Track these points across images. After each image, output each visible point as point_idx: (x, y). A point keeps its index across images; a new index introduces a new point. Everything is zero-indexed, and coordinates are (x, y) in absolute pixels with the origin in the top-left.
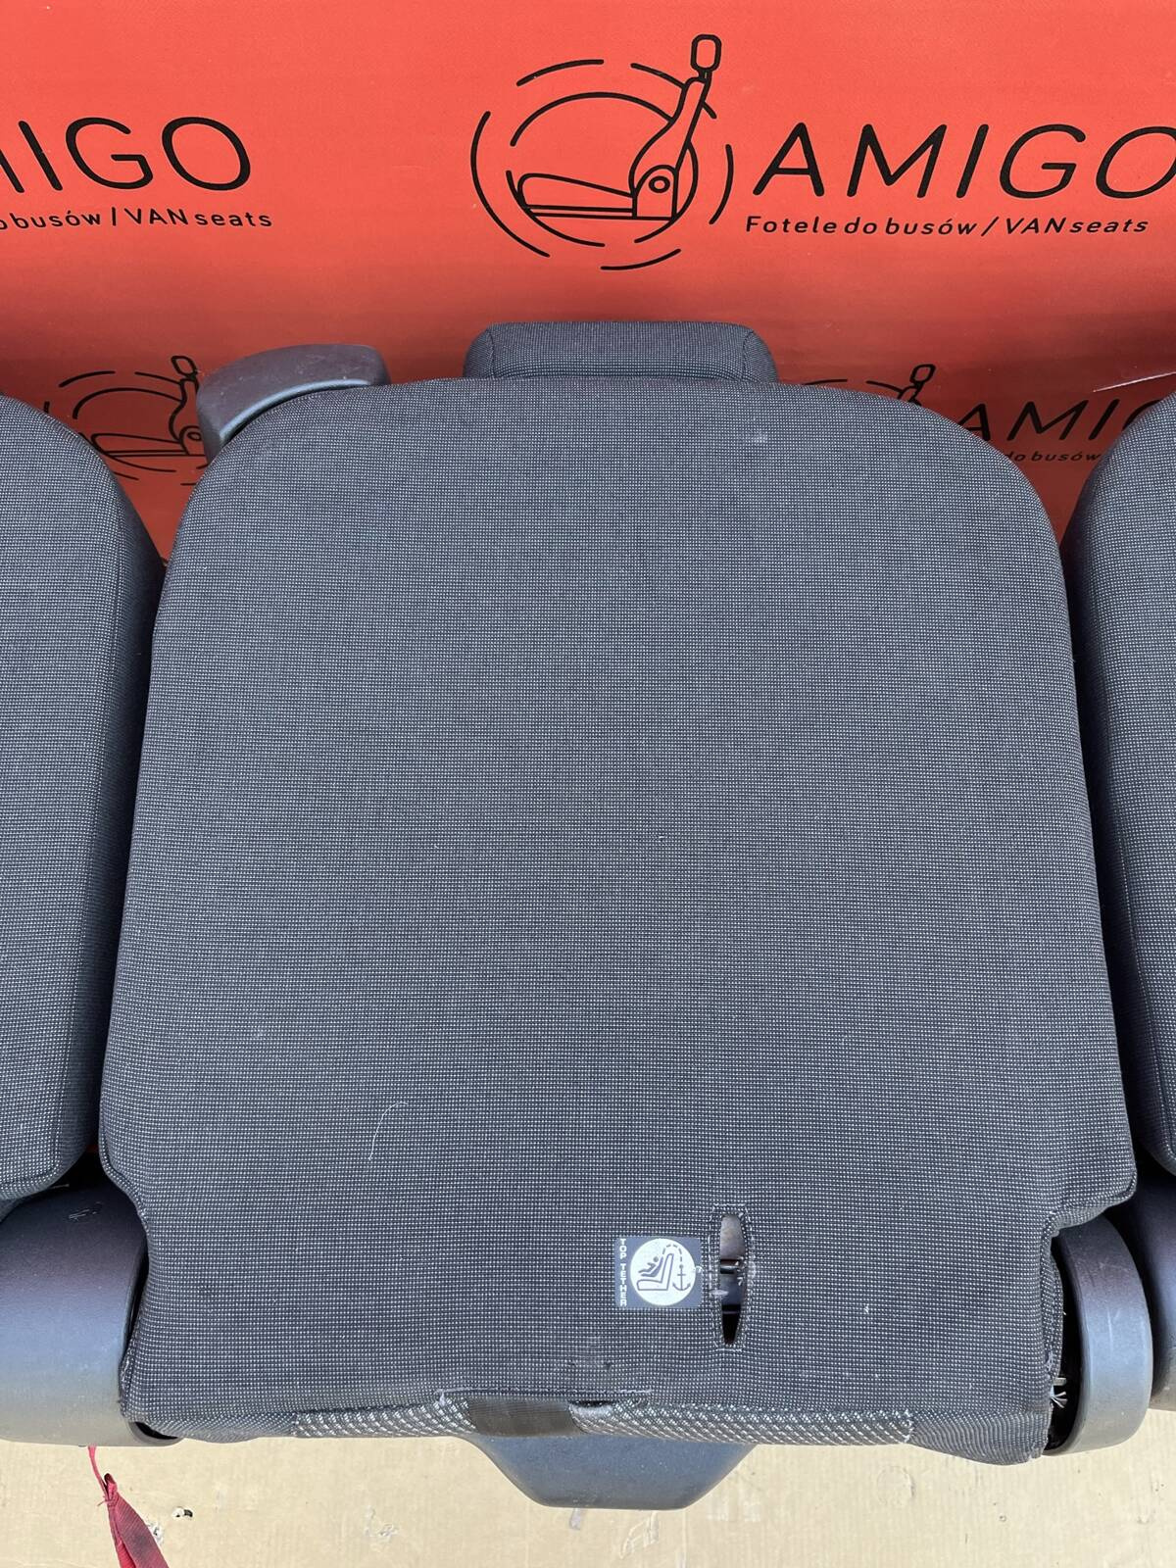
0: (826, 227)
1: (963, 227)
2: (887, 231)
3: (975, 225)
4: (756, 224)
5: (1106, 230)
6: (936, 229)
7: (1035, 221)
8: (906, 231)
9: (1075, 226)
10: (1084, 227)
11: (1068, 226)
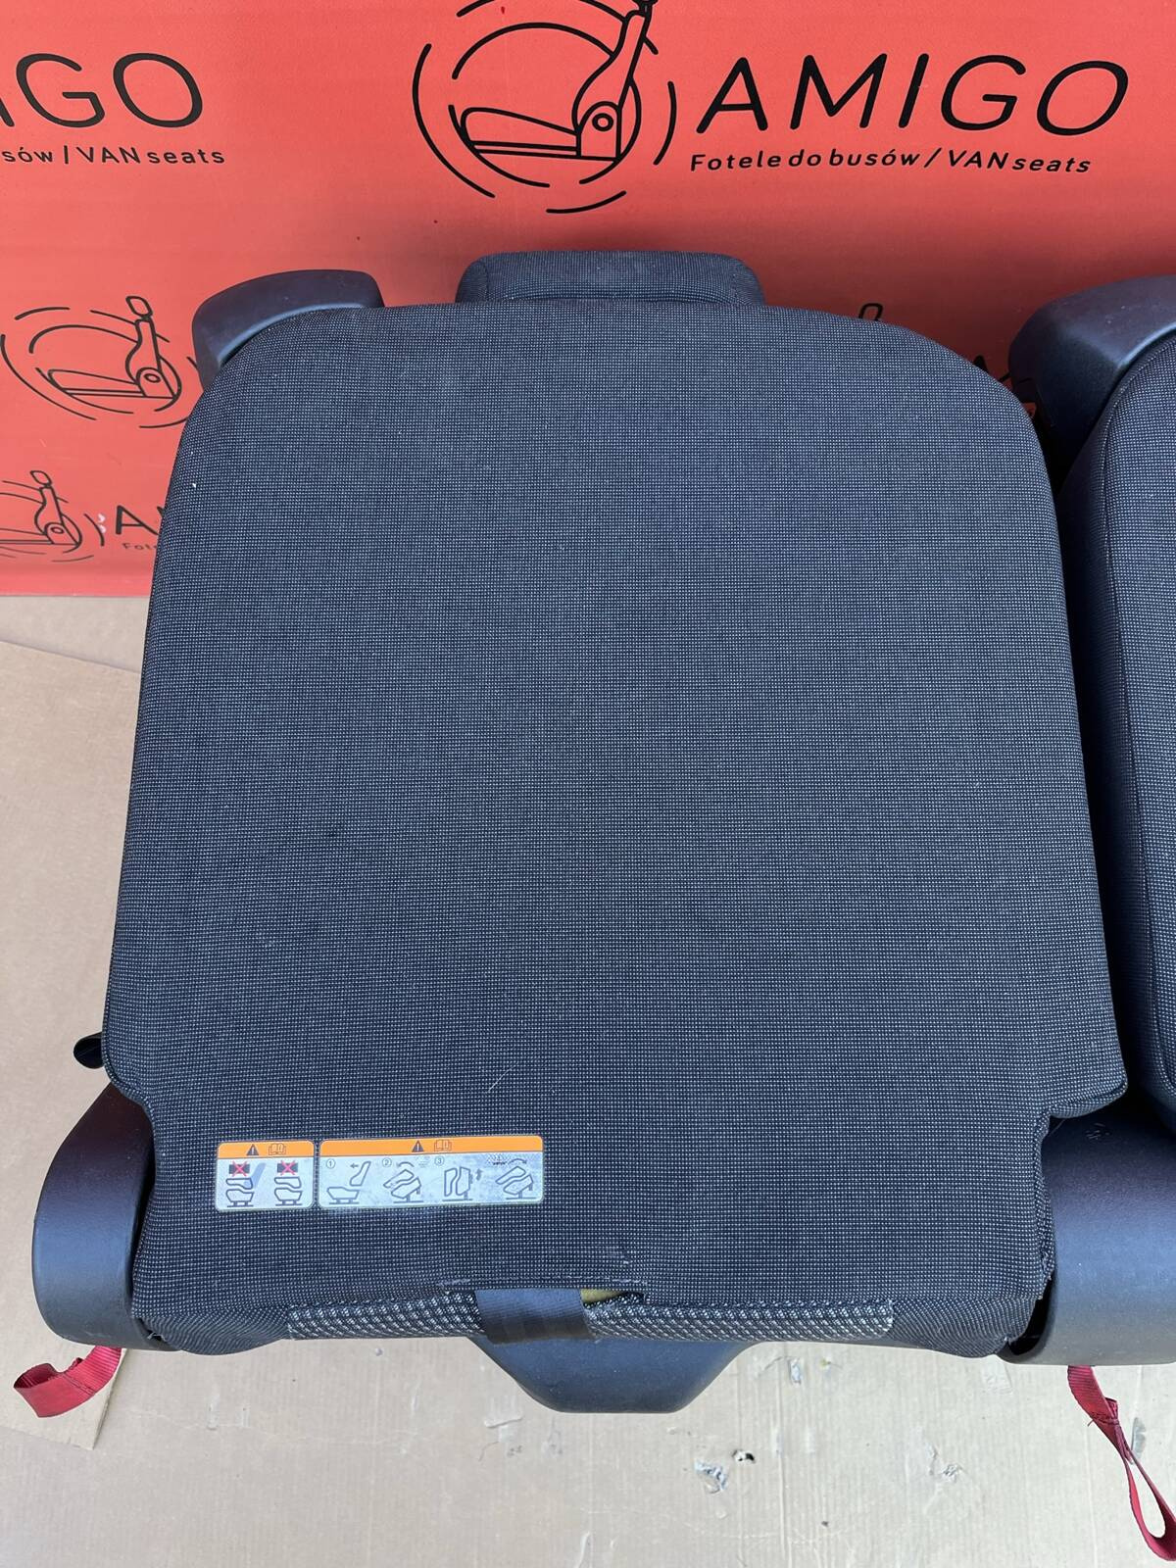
0: (770, 161)
1: (906, 158)
2: (831, 163)
3: (918, 155)
4: (701, 163)
5: (1048, 169)
6: (879, 160)
7: (978, 154)
8: (850, 163)
9: (1017, 162)
10: (1027, 165)
11: (1010, 162)
